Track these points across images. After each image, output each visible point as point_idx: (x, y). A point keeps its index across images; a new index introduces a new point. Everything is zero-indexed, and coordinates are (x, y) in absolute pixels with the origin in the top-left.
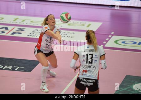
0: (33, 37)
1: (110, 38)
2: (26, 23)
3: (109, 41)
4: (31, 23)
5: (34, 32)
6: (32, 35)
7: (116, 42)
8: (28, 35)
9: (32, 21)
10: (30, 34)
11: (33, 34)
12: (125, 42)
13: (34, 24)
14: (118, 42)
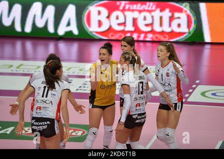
0: (84, 92)
1: (194, 89)
2: (73, 73)
3: (193, 93)
4: (80, 71)
5: (86, 84)
6: (83, 89)
7: (203, 94)
8: (77, 90)
9: (80, 68)
10: (80, 87)
11: (85, 87)
12: (216, 94)
13: (84, 73)
14: (206, 94)
